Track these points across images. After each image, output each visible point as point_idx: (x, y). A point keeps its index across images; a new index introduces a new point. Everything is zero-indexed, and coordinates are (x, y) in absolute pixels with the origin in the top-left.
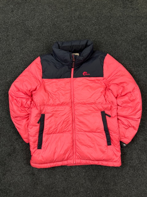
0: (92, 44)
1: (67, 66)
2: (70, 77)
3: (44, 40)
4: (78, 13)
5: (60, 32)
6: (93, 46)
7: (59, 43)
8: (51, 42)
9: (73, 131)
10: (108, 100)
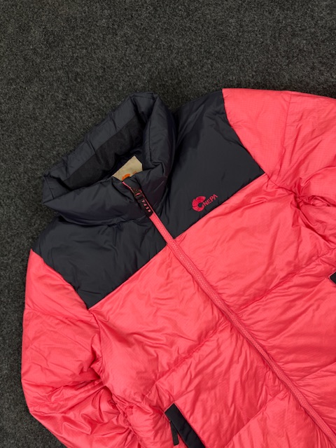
0: (154, 99)
1: (131, 223)
2: (164, 243)
3: (7, 191)
4: (36, 34)
5: (32, 131)
6: (162, 103)
7: (55, 173)
8: (29, 181)
9: (286, 386)
10: (331, 235)
